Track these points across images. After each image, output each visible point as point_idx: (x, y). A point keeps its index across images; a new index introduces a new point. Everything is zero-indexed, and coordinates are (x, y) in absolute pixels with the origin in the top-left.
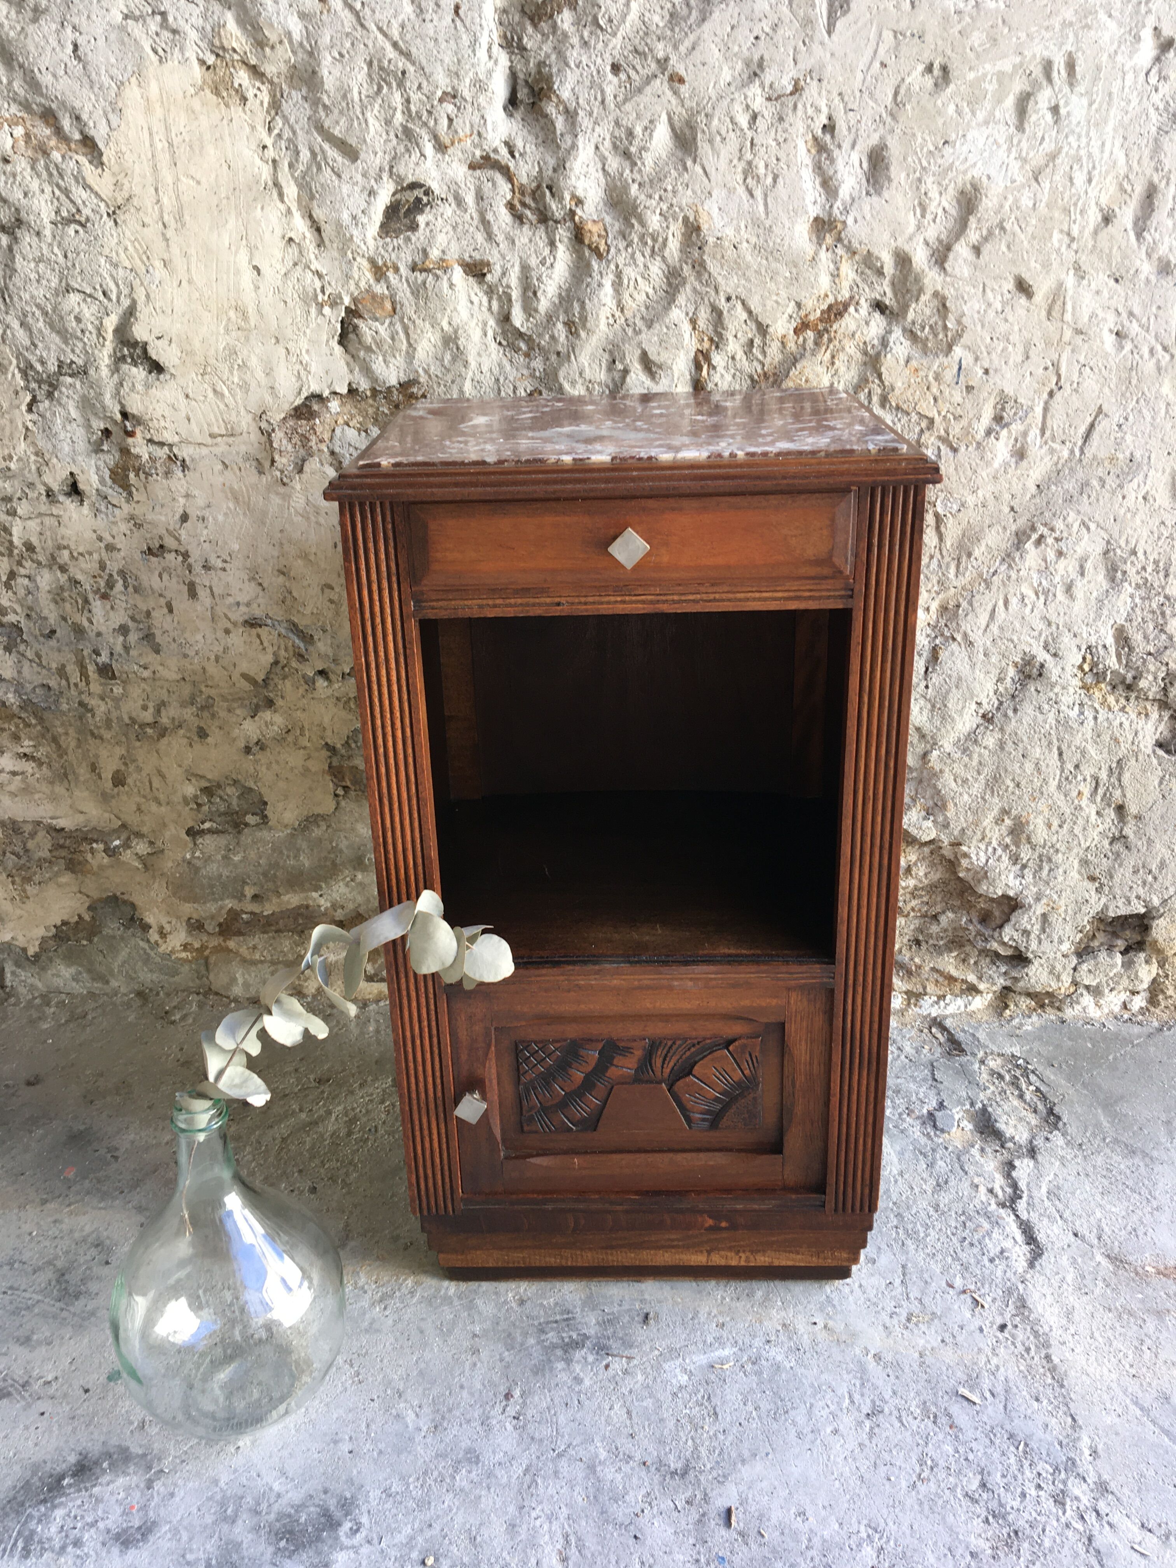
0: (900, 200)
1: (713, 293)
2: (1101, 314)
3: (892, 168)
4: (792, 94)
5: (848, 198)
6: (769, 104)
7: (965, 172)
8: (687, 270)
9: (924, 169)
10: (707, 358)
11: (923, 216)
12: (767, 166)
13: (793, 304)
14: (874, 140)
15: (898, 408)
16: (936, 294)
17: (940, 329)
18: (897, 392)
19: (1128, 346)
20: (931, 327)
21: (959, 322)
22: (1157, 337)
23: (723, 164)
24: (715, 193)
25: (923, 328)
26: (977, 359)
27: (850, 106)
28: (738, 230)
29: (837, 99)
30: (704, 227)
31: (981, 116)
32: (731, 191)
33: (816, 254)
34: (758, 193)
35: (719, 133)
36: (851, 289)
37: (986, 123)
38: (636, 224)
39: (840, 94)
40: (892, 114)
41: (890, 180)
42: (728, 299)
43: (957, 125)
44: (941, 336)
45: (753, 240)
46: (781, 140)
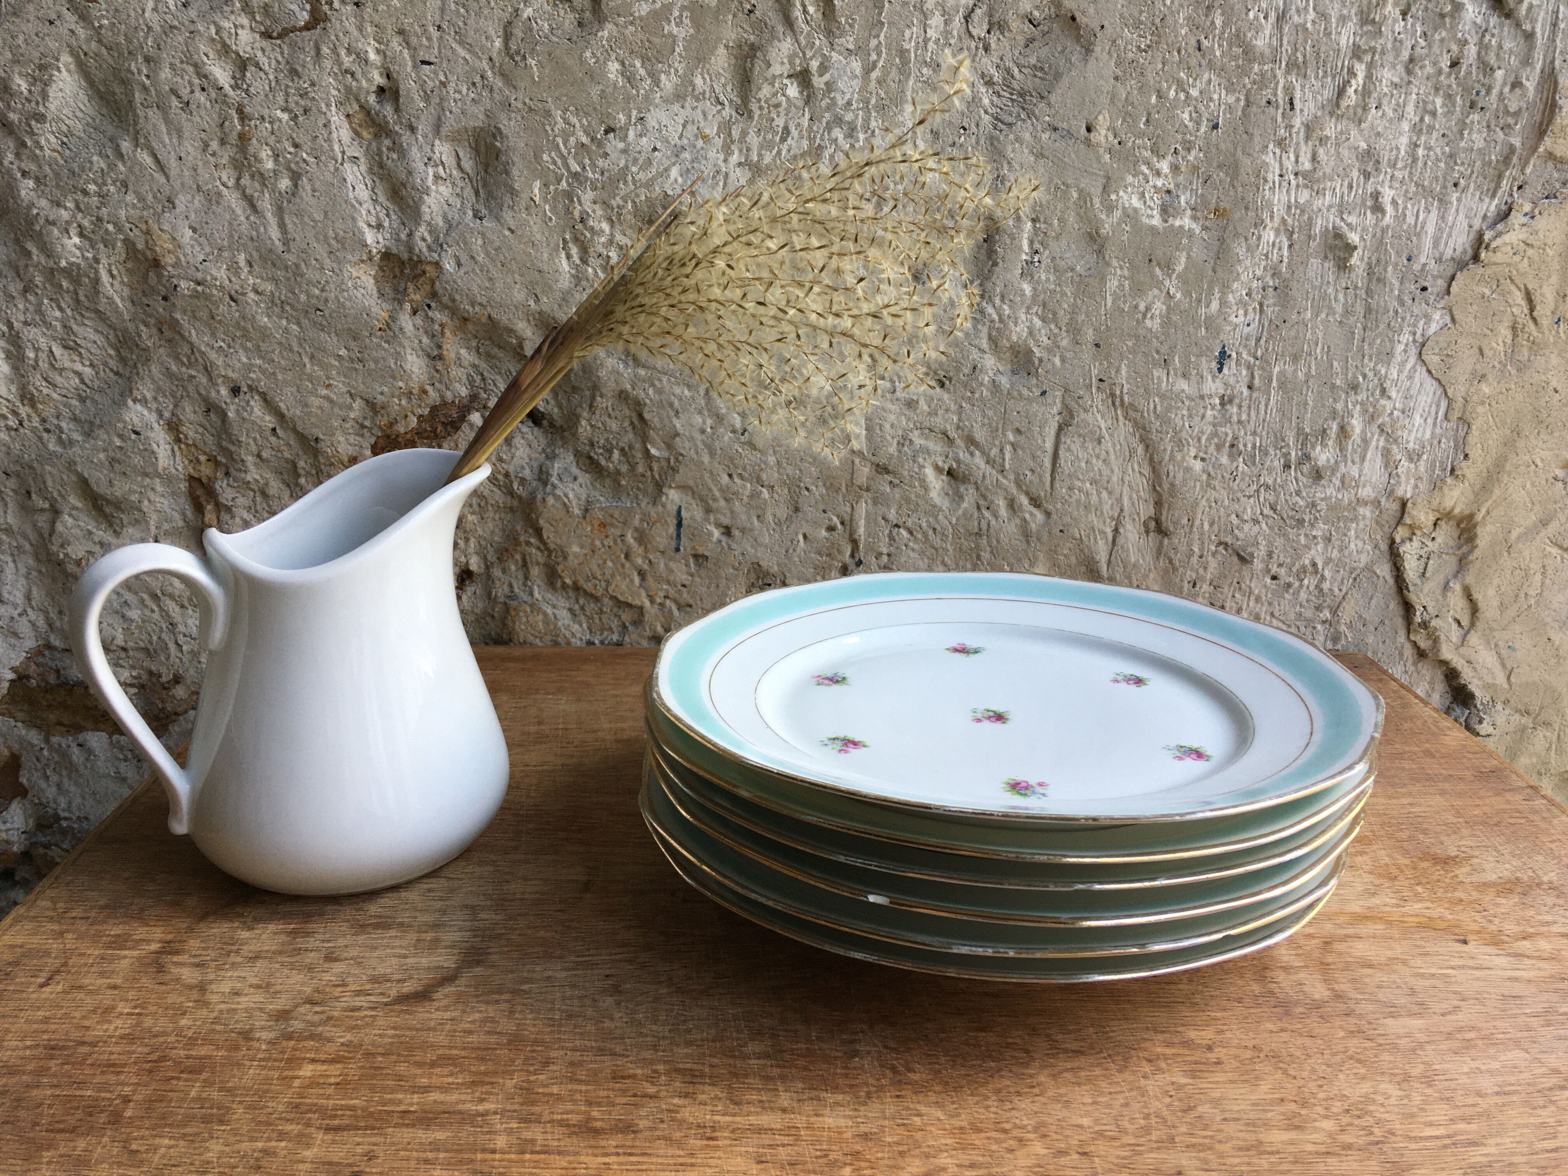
0: (535, 228)
1: (204, 380)
2: (918, 441)
3: (515, 172)
4: (308, 27)
5: (440, 222)
6: (265, 43)
7: (649, 184)
8: (147, 337)
9: (575, 175)
10: (211, 494)
11: (584, 261)
12: (276, 156)
13: (358, 404)
14: (477, 118)
15: (577, 588)
16: (622, 396)
17: (639, 455)
18: (573, 562)
19: (970, 496)
20: (622, 450)
21: (669, 446)
22: (1019, 485)
23: (190, 148)
24: (181, 201)
25: (610, 452)
26: (708, 510)
27: (423, 55)
28: (234, 268)
29: (396, 44)
30: (170, 259)
31: (668, 83)
32: (212, 198)
33: (393, 318)
34: (266, 204)
35: (174, 92)
36: (471, 382)
37: (679, 97)
38: (35, 251)
39: (401, 32)
40: (503, 75)
41: (513, 192)
42: (235, 391)
43: (628, 98)
44: (640, 469)
45: (269, 287)
46: (299, 111)
